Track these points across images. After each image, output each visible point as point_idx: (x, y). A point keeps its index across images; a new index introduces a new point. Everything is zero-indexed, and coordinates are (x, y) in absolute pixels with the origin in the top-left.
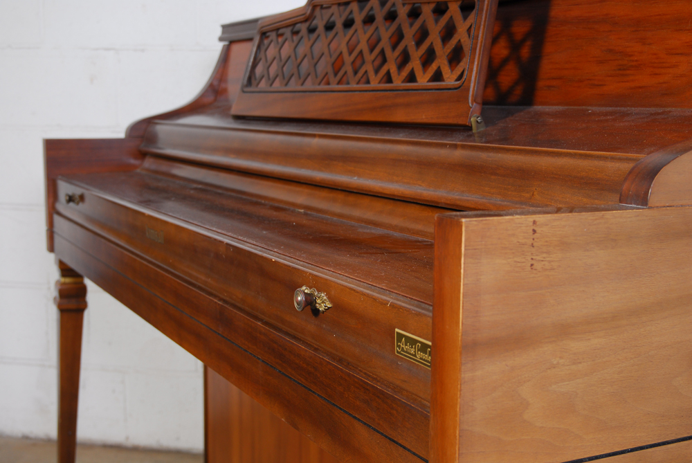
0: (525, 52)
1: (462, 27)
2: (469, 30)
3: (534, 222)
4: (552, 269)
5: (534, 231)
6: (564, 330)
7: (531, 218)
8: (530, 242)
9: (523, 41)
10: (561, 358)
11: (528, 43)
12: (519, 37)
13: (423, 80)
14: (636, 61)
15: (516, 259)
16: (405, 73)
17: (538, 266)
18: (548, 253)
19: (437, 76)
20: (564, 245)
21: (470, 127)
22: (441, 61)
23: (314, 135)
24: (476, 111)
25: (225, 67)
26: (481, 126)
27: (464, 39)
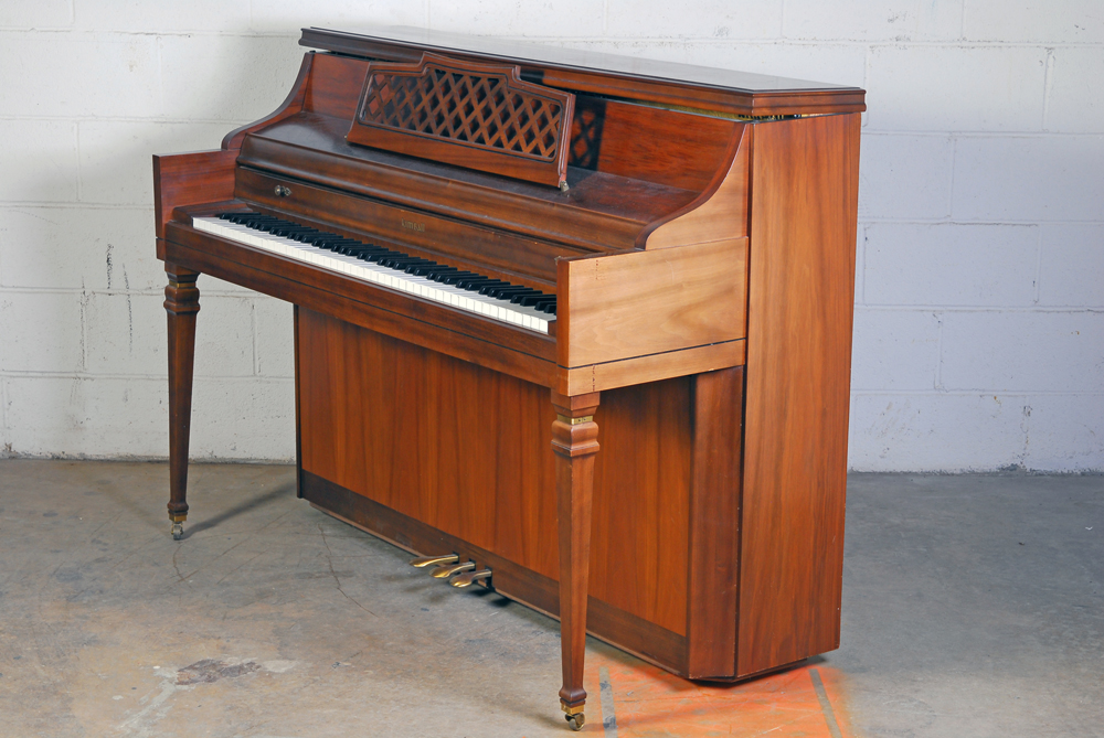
0: (591, 134)
1: (552, 122)
2: (556, 125)
3: (597, 261)
4: (605, 279)
8: (595, 269)
9: (590, 126)
10: (609, 316)
11: (593, 129)
12: (587, 123)
13: (527, 151)
14: (653, 155)
15: (590, 276)
16: (513, 142)
17: (599, 278)
18: (603, 273)
19: (536, 151)
20: (609, 269)
21: (560, 189)
22: (539, 141)
23: (448, 181)
24: (563, 179)
25: (310, 77)
26: (566, 188)
27: (553, 130)
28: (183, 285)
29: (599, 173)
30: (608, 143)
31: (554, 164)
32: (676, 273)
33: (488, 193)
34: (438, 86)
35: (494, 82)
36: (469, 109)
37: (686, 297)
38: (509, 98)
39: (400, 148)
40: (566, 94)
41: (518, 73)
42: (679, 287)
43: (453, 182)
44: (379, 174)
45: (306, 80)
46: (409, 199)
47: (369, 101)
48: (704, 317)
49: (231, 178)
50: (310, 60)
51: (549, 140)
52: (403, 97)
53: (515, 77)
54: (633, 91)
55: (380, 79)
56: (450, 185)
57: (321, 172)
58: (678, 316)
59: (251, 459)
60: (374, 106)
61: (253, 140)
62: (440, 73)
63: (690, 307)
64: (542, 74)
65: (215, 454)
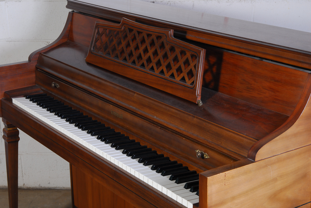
0: (214, 69)
1: (192, 64)
2: (195, 66)
3: (225, 174)
4: (230, 184)
5: (225, 176)
6: (233, 198)
7: (224, 173)
8: (224, 179)
9: (214, 65)
10: (233, 205)
11: (215, 67)
12: (212, 63)
13: (178, 79)
14: (253, 87)
15: (221, 184)
16: (170, 73)
17: (226, 184)
18: (229, 180)
19: (183, 79)
20: (233, 177)
21: (197, 105)
22: (184, 74)
23: (135, 93)
24: (199, 99)
25: (72, 24)
26: (201, 104)
27: (193, 69)
28: (11, 129)
29: (220, 93)
30: (225, 77)
31: (194, 89)
32: (273, 172)
33: (156, 103)
34: (130, 36)
35: (159, 37)
36: (146, 51)
37: (279, 185)
38: (167, 47)
39: (111, 68)
40: (200, 49)
41: (172, 34)
42: (275, 180)
43: (137, 94)
44: (100, 83)
45: (69, 25)
46: (114, 100)
47: (96, 41)
48: (289, 194)
49: (34, 75)
50: (71, 15)
51: (191, 74)
52: (112, 40)
53: (171, 36)
54: (240, 48)
55: (101, 30)
56: (136, 95)
57: (72, 78)
58: (274, 197)
59: (57, 187)
60: (98, 44)
61: (43, 57)
62: (131, 30)
63: (281, 190)
64: (185, 33)
65: (41, 185)
